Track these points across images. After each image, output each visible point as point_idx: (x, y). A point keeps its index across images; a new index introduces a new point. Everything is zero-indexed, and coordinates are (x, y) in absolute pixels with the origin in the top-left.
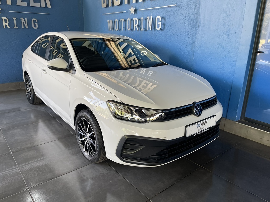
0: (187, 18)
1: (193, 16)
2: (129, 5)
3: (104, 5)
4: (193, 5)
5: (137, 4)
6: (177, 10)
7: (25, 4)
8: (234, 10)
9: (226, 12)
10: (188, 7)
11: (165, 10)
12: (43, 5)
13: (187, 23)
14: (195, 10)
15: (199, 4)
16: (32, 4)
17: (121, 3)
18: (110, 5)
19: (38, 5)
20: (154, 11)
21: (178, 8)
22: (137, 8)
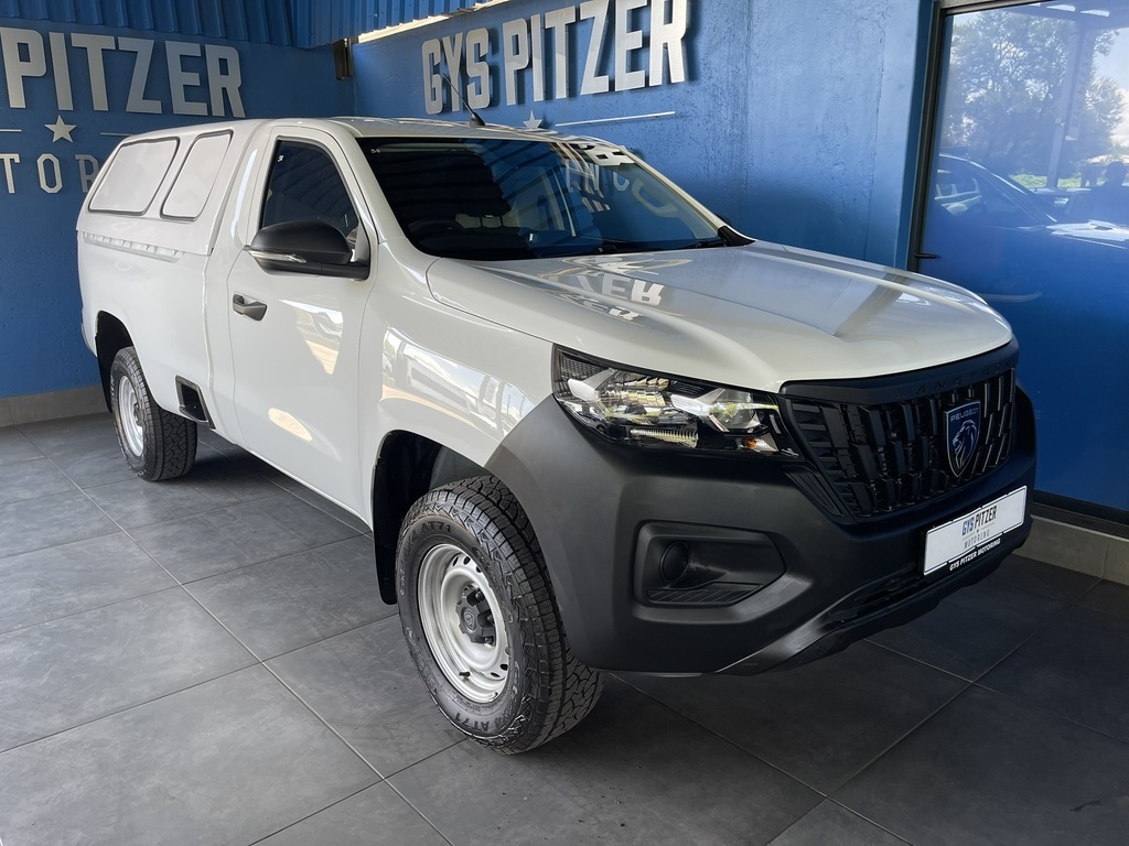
0: (712, 153)
1: (728, 147)
2: (522, 108)
3: (436, 107)
4: (725, 114)
5: (550, 105)
6: (678, 128)
7: (155, 107)
8: (847, 130)
9: (823, 137)
10: (711, 119)
11: (642, 125)
12: (218, 110)
13: (712, 168)
14: (732, 128)
15: (745, 112)
16: (181, 106)
17: (495, 101)
18: (456, 106)
19: (199, 108)
20: (605, 127)
21: (680, 121)
22: (549, 120)
